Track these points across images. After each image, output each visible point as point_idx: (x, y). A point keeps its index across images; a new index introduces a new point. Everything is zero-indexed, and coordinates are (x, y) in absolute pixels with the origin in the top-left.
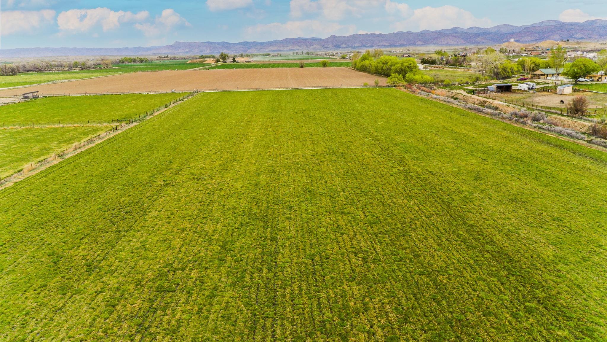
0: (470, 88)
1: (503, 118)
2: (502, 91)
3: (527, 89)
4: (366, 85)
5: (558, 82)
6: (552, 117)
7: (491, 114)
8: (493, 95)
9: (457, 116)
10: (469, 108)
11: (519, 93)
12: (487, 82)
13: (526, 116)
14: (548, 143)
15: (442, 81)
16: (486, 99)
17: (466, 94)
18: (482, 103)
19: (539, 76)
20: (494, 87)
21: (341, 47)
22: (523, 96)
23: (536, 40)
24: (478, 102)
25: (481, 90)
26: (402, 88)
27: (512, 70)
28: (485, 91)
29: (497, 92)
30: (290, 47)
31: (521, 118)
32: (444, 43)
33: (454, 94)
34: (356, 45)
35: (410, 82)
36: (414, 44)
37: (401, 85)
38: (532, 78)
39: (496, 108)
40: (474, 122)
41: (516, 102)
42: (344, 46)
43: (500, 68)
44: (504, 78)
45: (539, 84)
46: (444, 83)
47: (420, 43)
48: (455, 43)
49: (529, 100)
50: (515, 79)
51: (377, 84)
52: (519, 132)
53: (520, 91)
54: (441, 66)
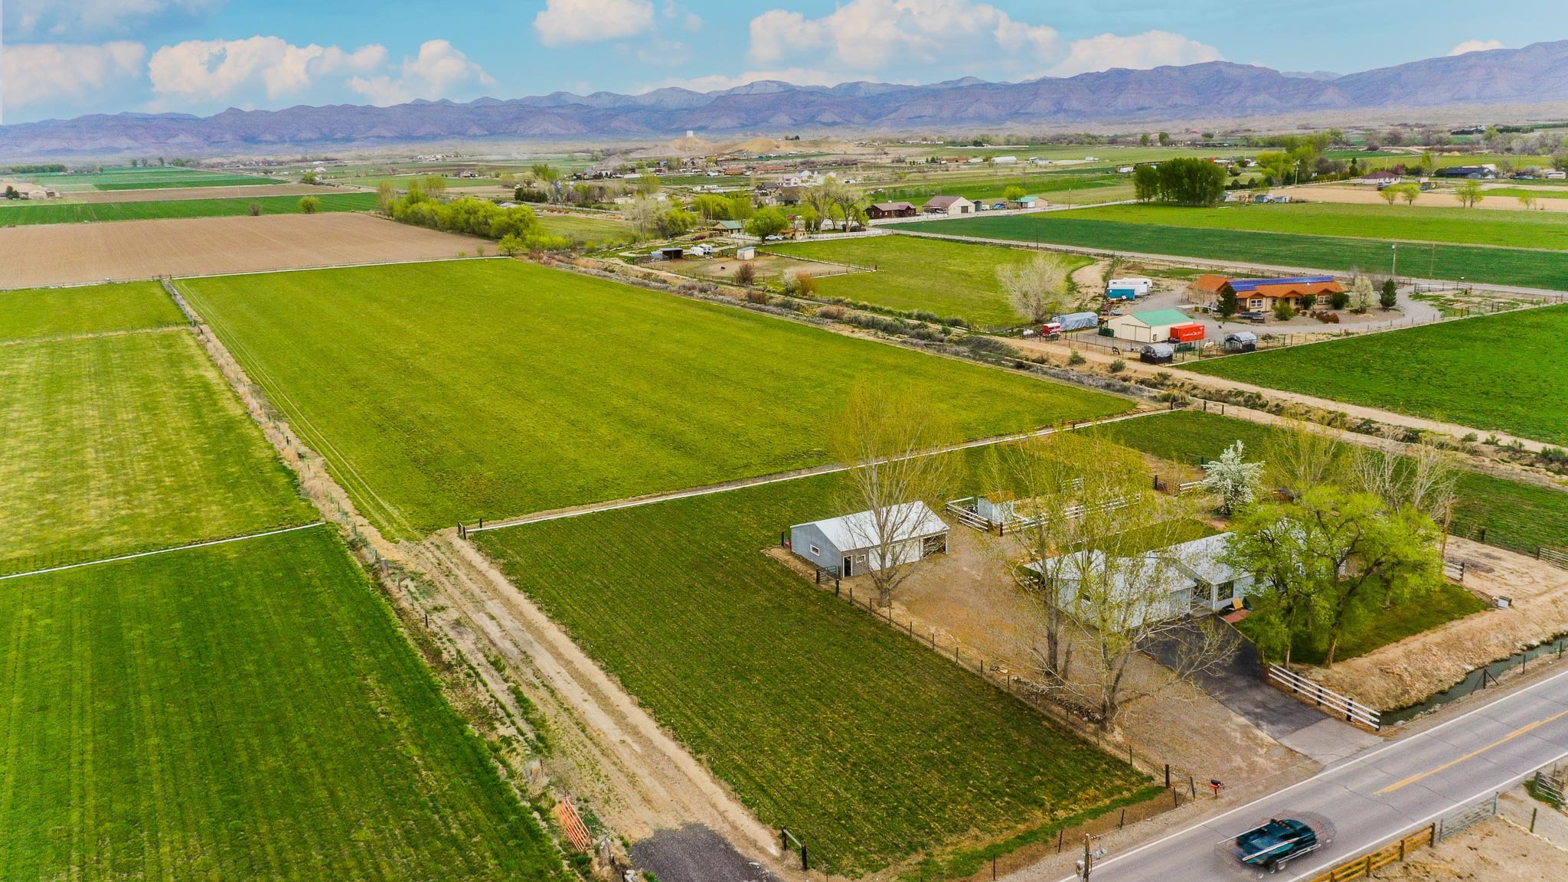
0: (626, 254)
1: (671, 292)
2: (671, 258)
3: (702, 254)
4: (463, 255)
5: (741, 242)
6: (721, 287)
7: (658, 288)
8: (659, 263)
9: (621, 293)
10: (633, 283)
11: (691, 260)
12: (650, 244)
13: (694, 288)
14: (711, 310)
15: (582, 243)
16: (650, 271)
17: (625, 264)
18: (647, 276)
19: (721, 232)
20: (659, 252)
21: (261, 142)
22: (697, 264)
23: (743, 126)
24: (641, 275)
25: (643, 258)
26: (526, 258)
27: (684, 221)
28: (649, 259)
29: (664, 259)
30: (104, 142)
31: (688, 290)
32: (537, 131)
33: (606, 265)
34: (304, 135)
35: (534, 251)
36: (462, 134)
37: (520, 252)
38: (711, 236)
39: (665, 282)
40: (641, 297)
41: (686, 273)
42: (268, 137)
43: (667, 219)
44: (673, 235)
45: (720, 245)
46: (586, 247)
47: (475, 130)
48: (562, 132)
49: (703, 269)
50: (689, 236)
51: (481, 252)
52: (686, 303)
53: (694, 257)
54: (559, 206)
